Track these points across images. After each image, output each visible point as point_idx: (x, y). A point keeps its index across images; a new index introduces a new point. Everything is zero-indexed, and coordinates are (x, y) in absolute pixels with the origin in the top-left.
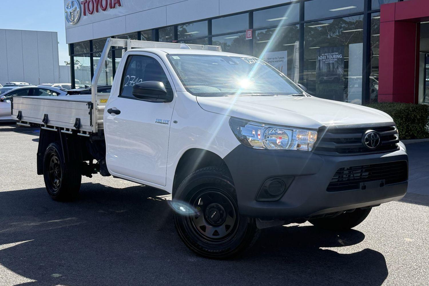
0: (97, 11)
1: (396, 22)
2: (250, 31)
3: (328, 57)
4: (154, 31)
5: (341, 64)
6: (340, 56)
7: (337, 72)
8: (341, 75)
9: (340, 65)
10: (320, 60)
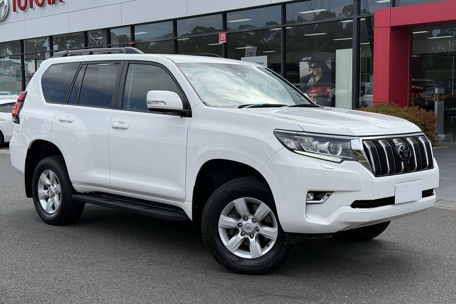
0: (31, 7)
1: (392, 28)
2: (224, 34)
4: (106, 31)
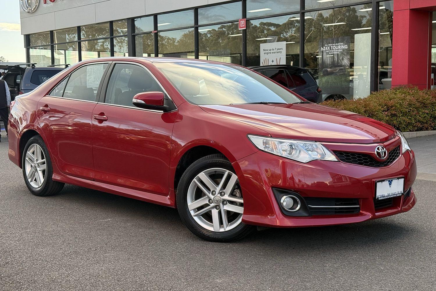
2: (244, 21)
3: (332, 47)
5: (347, 55)
6: (346, 47)
7: (342, 63)
8: (347, 66)
9: (345, 56)
10: (323, 51)
